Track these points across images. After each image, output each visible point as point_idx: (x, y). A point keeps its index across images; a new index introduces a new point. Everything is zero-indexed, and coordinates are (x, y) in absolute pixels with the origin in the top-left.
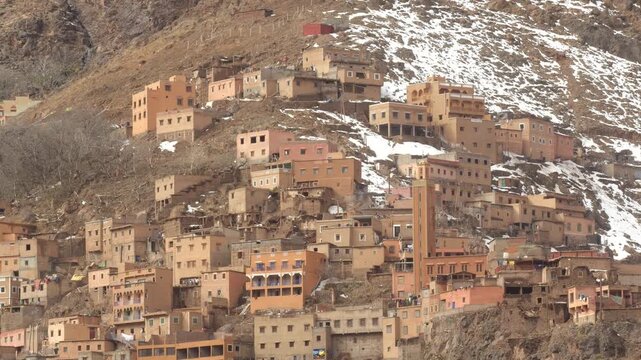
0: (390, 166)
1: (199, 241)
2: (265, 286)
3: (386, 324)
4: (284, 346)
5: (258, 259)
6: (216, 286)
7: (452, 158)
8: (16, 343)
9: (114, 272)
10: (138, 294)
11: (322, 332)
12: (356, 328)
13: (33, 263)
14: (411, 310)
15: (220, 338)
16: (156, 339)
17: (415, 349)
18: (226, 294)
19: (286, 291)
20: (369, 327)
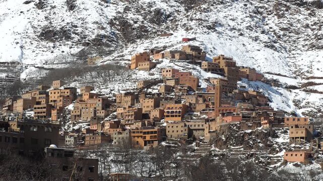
0: (208, 80)
1: (150, 100)
2: (170, 114)
3: (206, 126)
4: (175, 132)
5: (168, 106)
6: (155, 113)
7: (226, 79)
8: (95, 129)
9: (125, 108)
10: (132, 115)
11: (187, 128)
12: (197, 127)
13: (100, 105)
14: (213, 123)
15: (156, 129)
16: (137, 129)
17: (215, 134)
18: (158, 116)
19: (176, 116)
20: (201, 127)
